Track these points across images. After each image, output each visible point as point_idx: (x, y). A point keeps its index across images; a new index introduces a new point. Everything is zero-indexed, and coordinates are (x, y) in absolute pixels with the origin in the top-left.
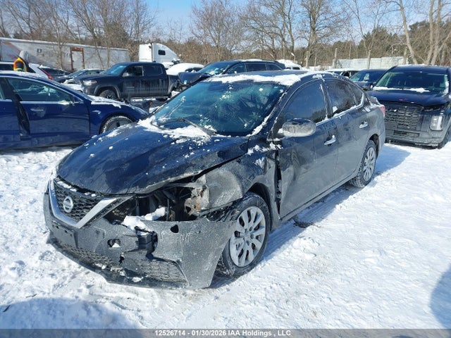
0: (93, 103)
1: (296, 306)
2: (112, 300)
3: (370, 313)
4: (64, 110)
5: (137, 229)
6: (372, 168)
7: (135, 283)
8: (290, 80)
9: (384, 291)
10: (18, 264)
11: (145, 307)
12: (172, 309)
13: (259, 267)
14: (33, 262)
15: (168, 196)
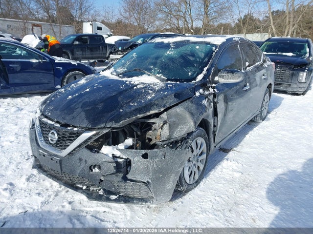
0: (56, 61)
1: (238, 214)
2: (91, 214)
3: (295, 218)
4: (34, 66)
5: (114, 156)
6: (267, 108)
7: (112, 200)
8: (218, 40)
9: (299, 200)
10: (9, 185)
11: (120, 219)
12: (141, 220)
13: (202, 184)
14: (21, 183)
15: (135, 129)
